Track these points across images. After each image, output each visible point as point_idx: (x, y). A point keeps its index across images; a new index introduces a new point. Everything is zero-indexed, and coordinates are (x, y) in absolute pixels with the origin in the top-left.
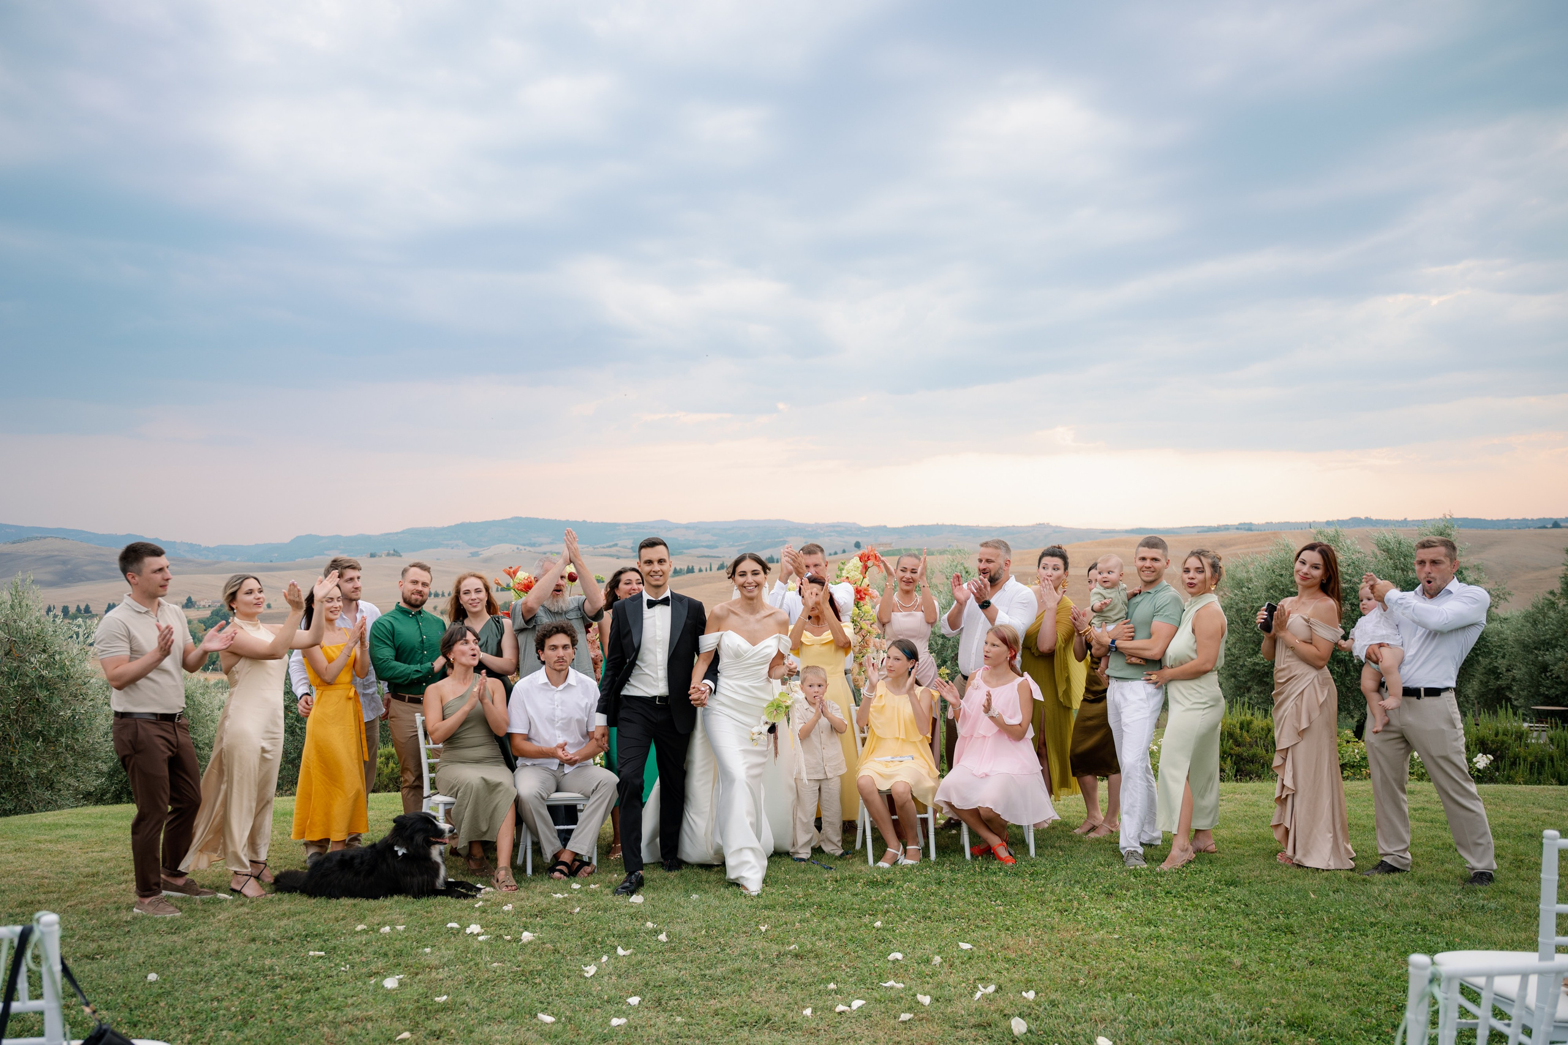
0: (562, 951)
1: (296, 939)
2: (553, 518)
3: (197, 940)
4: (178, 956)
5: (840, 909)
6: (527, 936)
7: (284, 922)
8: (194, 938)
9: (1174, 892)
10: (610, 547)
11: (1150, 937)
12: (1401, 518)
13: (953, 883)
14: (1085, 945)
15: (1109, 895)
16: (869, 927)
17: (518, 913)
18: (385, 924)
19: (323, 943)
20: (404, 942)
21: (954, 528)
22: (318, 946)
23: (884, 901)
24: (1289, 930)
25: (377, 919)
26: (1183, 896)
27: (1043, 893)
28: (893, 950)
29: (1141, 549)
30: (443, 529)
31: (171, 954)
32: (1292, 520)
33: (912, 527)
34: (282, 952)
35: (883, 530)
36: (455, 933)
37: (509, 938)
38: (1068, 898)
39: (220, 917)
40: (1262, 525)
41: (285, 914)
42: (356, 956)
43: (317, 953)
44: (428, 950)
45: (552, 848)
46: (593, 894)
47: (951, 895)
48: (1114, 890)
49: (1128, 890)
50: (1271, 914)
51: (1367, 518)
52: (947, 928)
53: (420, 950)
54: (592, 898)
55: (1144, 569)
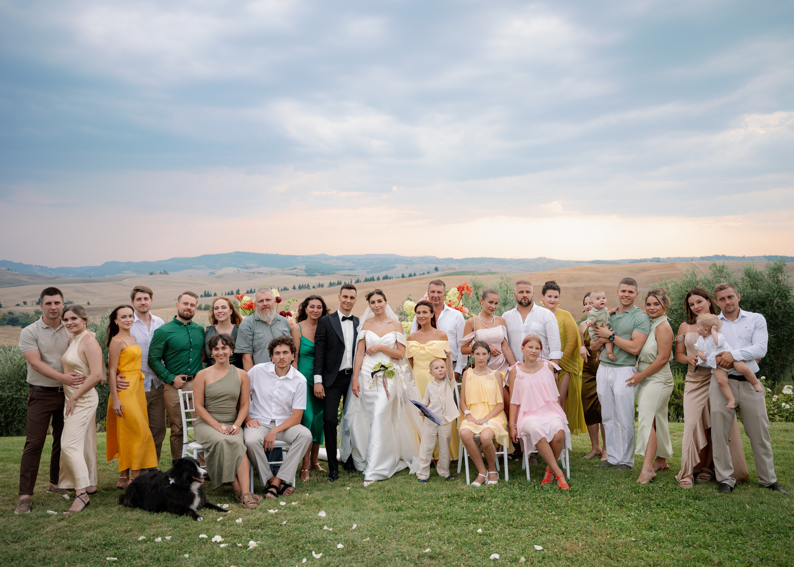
0: (276, 556)
1: (98, 548)
2: (259, 252)
3: (31, 548)
4: (17, 562)
5: (454, 519)
6: (252, 544)
7: (91, 533)
8: (29, 547)
9: (661, 504)
10: (292, 269)
11: (655, 540)
12: (741, 255)
13: (523, 498)
14: (615, 547)
15: (621, 506)
16: (473, 532)
17: (246, 525)
18: (157, 535)
19: (116, 551)
20: (171, 550)
21: (491, 260)
22: (112, 553)
23: (480, 513)
24: (738, 533)
25: (153, 531)
26: (667, 507)
27: (580, 506)
28: (492, 552)
29: (622, 285)
30: (193, 258)
31: (12, 560)
32: (682, 256)
33: (468, 259)
34: (88, 558)
35: (451, 260)
36: (204, 542)
37: (240, 545)
38: (597, 509)
39: (48, 529)
40: (665, 259)
41: (91, 527)
42: (138, 561)
43: (112, 558)
44: (187, 556)
45: (267, 477)
46: (294, 509)
47: (523, 508)
48: (624, 503)
49: (632, 503)
50: (726, 521)
51: (723, 255)
52: (524, 533)
53: (181, 556)
54: (293, 513)
55: (624, 297)
